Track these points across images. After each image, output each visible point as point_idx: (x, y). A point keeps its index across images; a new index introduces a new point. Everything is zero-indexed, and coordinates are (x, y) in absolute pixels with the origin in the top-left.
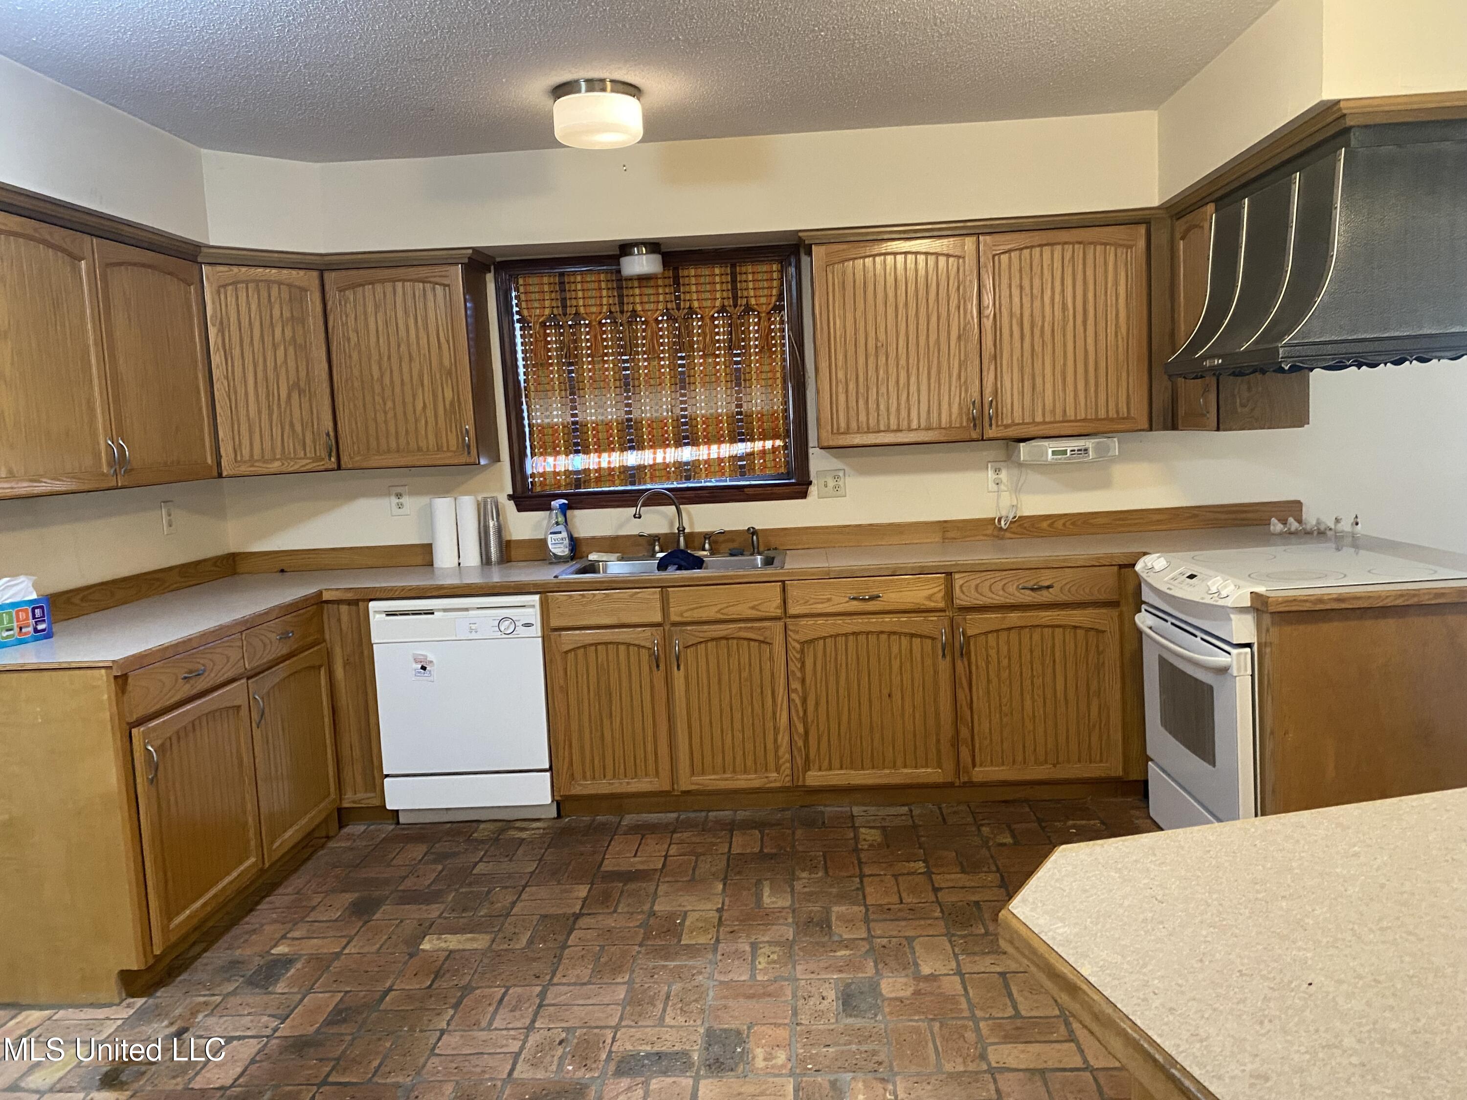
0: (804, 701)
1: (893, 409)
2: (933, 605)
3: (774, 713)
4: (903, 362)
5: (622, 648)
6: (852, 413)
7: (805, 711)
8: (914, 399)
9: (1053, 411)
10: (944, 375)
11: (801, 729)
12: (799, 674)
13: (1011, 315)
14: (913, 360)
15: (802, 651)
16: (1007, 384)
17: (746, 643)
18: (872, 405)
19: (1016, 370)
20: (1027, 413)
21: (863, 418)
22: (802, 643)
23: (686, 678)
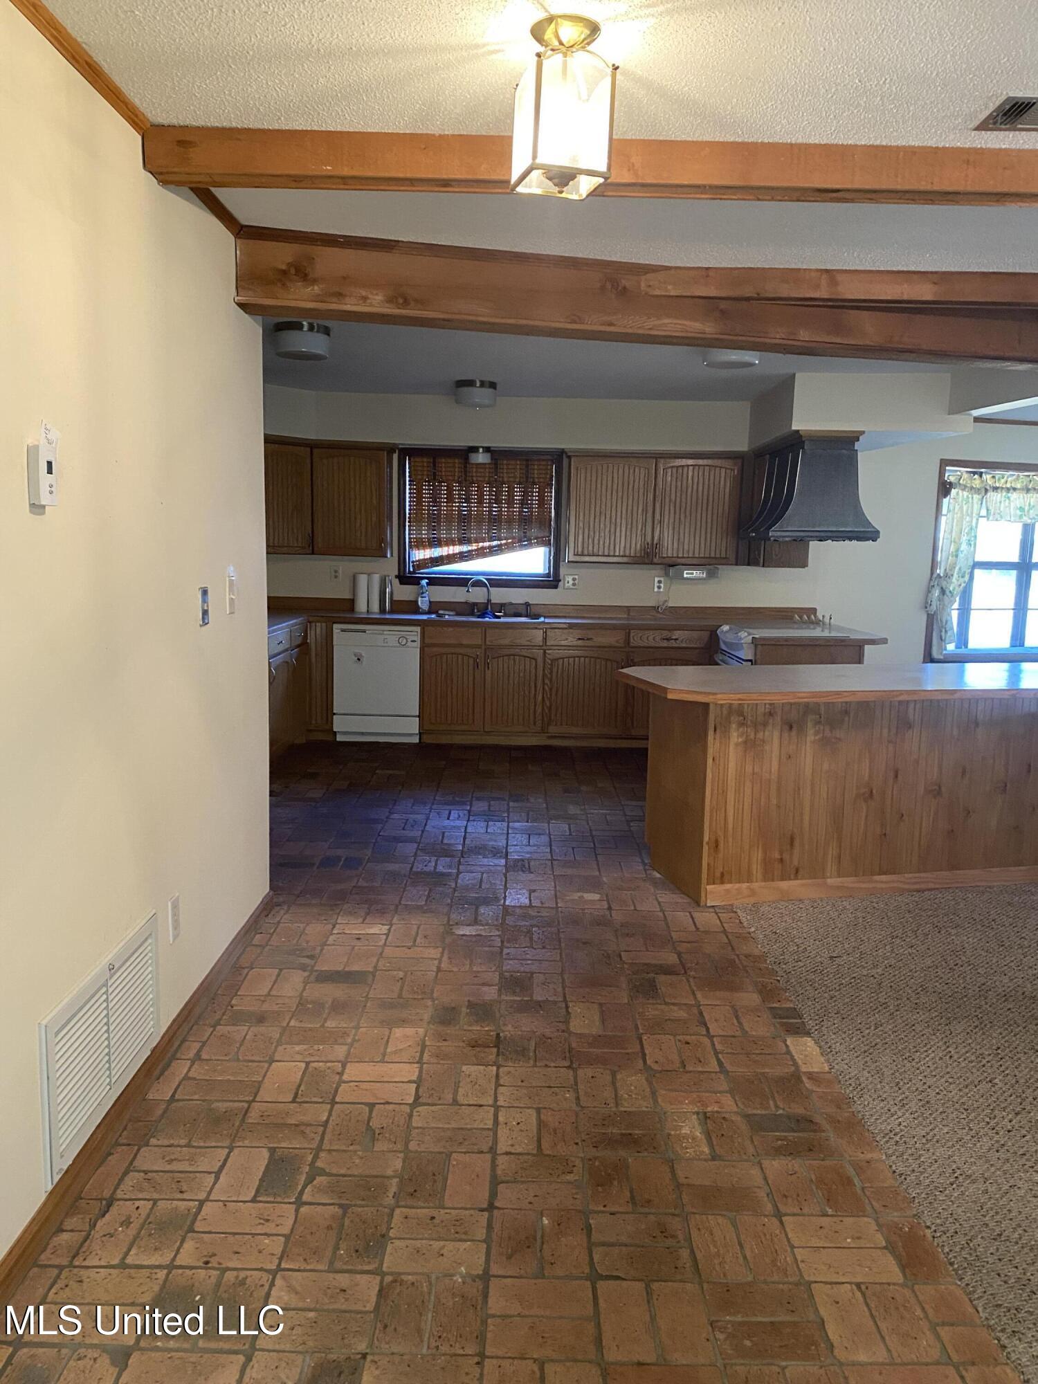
0: (551, 689)
1: (607, 545)
2: (618, 645)
3: (535, 695)
4: (613, 521)
5: (460, 657)
6: (586, 546)
7: (551, 695)
8: (618, 540)
9: (688, 552)
10: (634, 530)
11: (548, 704)
12: (549, 676)
13: (670, 501)
14: (618, 520)
15: (551, 665)
16: (666, 534)
17: (523, 658)
18: (596, 541)
19: (670, 528)
20: (675, 552)
21: (591, 548)
22: (552, 661)
23: (492, 674)
